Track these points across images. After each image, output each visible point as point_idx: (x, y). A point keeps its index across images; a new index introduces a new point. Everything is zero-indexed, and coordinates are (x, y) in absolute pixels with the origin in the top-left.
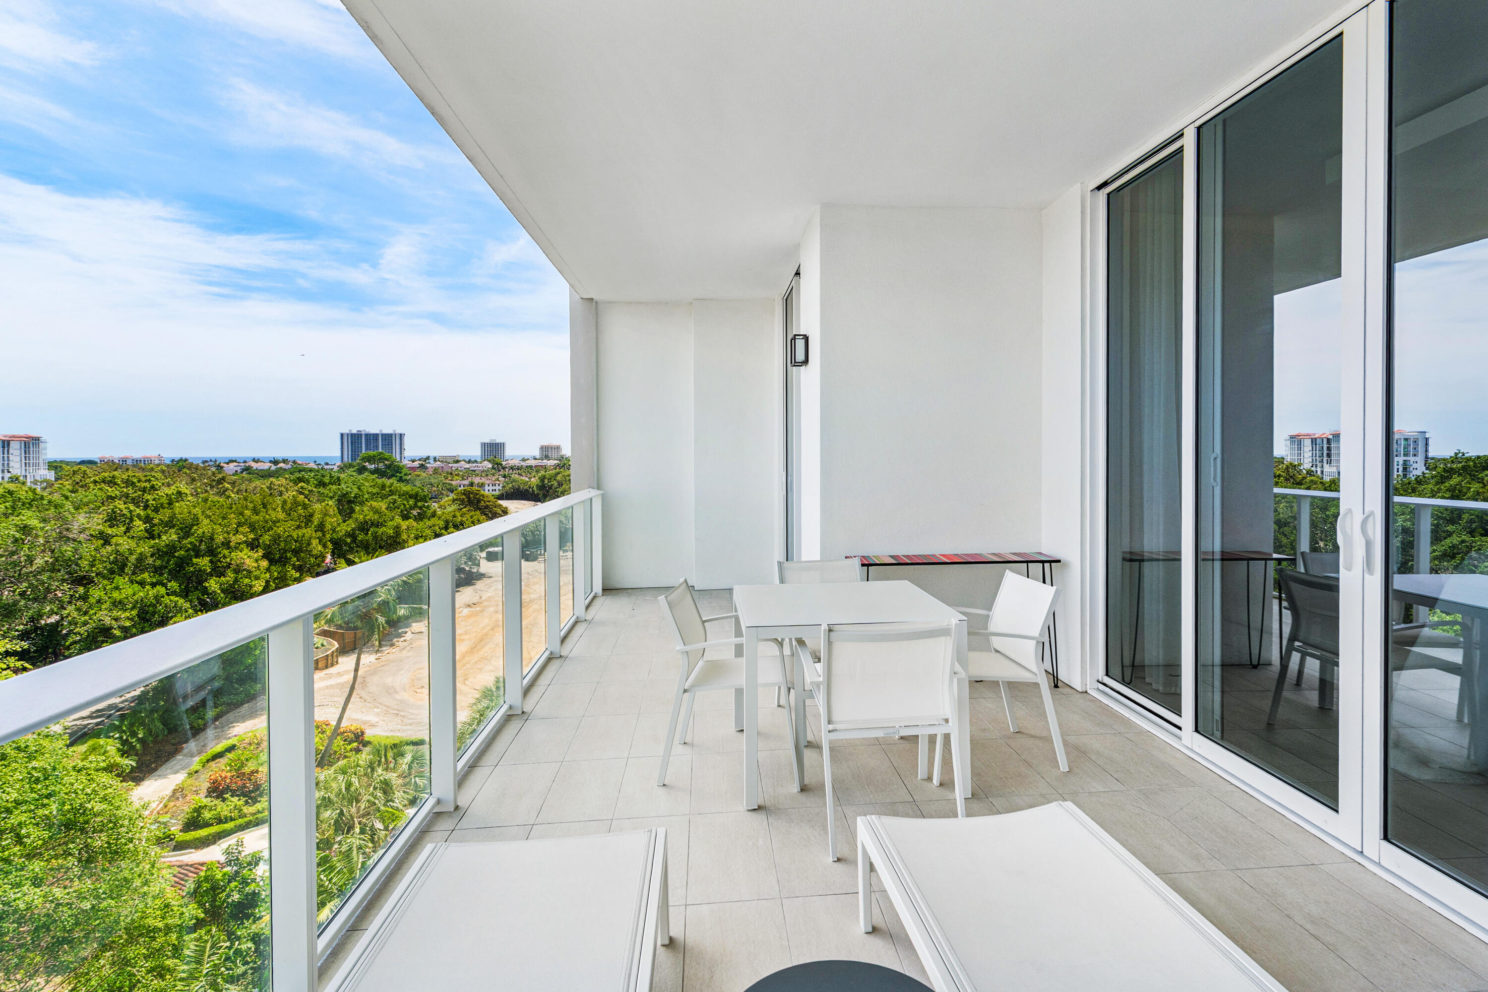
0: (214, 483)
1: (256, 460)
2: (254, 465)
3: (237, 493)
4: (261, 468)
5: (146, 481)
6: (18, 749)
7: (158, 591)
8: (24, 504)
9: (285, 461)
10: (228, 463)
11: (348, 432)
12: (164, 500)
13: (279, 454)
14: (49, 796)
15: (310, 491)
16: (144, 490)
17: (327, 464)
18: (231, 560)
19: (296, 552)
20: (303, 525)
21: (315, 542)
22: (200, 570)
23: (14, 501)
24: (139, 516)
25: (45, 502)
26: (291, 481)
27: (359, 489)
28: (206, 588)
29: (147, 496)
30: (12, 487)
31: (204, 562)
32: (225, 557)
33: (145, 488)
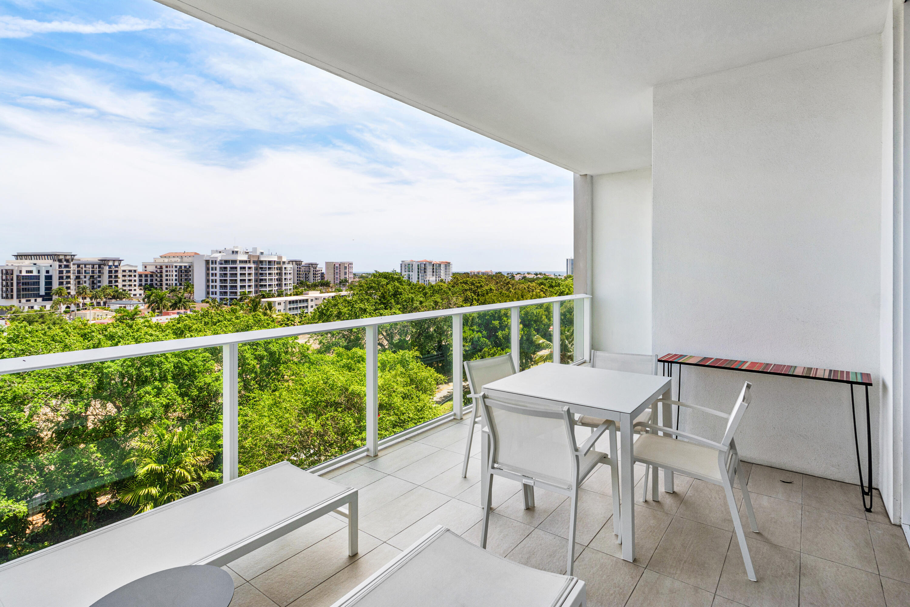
0: (505, 285)
1: (528, 273)
2: (528, 276)
3: (515, 289)
4: (530, 277)
5: (478, 283)
6: (417, 396)
7: (479, 335)
8: (436, 292)
9: (540, 274)
10: (517, 275)
11: (570, 258)
12: (485, 292)
13: (538, 270)
14: (422, 418)
15: (546, 290)
16: (477, 287)
17: (559, 275)
18: (508, 323)
19: (535, 321)
20: (539, 307)
21: (544, 317)
22: (495, 327)
23: (433, 291)
24: (475, 299)
25: (443, 291)
26: (538, 284)
27: (569, 290)
28: (497, 335)
29: (479, 290)
30: (440, 284)
31: (496, 323)
32: (504, 321)
33: (478, 286)
